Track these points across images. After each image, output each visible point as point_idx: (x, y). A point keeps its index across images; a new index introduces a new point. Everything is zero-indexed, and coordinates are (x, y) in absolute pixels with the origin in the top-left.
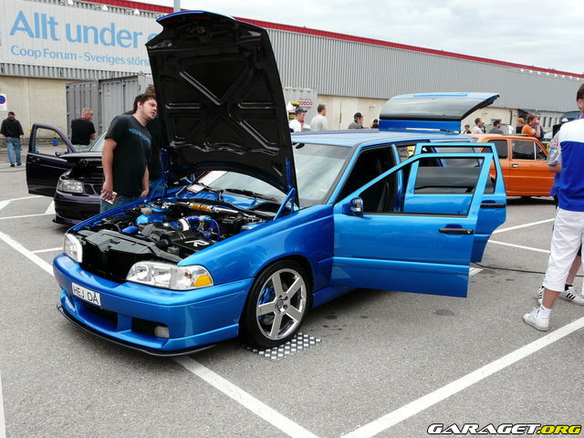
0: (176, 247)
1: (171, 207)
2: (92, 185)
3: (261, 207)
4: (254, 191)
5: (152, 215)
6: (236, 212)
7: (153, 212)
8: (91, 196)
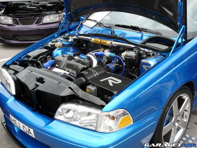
0: (93, 85)
1: (75, 40)
2: (17, 19)
3: (151, 40)
4: (140, 26)
5: (65, 48)
6: (133, 46)
7: (63, 45)
8: (17, 26)
